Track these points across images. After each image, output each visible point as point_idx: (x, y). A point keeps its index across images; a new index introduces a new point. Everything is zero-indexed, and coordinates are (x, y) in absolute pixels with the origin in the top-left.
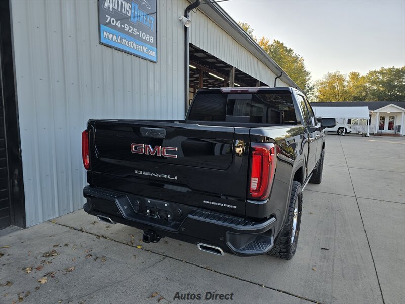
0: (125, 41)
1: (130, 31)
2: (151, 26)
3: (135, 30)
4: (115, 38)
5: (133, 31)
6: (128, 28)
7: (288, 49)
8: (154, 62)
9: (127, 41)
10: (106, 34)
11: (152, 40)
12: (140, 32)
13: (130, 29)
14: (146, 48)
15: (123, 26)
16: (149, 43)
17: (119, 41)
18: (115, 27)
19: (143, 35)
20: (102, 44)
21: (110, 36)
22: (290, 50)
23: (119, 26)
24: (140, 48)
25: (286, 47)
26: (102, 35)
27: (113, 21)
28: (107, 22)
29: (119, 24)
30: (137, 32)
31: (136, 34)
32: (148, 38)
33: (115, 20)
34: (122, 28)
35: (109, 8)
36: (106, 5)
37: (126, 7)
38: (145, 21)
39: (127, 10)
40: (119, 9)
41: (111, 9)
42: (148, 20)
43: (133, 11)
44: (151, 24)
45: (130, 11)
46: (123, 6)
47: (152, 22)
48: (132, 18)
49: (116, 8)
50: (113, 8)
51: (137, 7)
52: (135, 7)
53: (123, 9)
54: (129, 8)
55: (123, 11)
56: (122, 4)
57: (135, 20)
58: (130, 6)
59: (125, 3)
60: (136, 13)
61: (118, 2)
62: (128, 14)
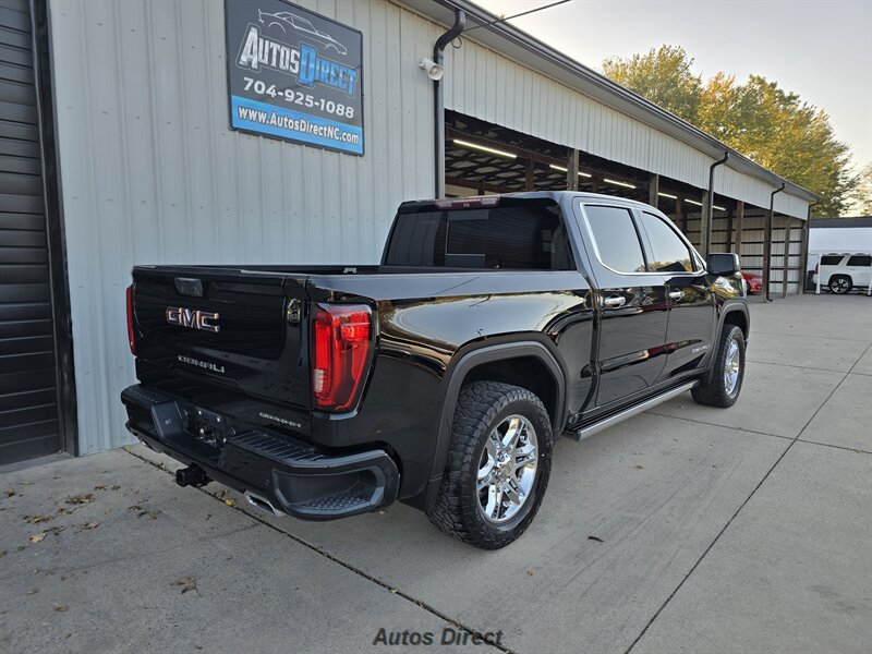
0: (286, 120)
1: (298, 101)
2: (348, 87)
3: (309, 98)
4: (262, 117)
5: (304, 101)
6: (292, 96)
7: (787, 94)
8: (355, 155)
9: (291, 121)
10: (243, 112)
11: (351, 113)
12: (323, 101)
13: (297, 97)
14: (337, 129)
15: (281, 94)
16: (344, 120)
17: (272, 122)
18: (265, 98)
19: (329, 106)
20: (235, 129)
21: (253, 115)
22: (792, 97)
23: (273, 94)
24: (322, 131)
25: (780, 92)
26: (234, 113)
27: (260, 87)
28: (246, 89)
29: (271, 91)
30: (314, 101)
31: (311, 105)
32: (340, 110)
33: (262, 84)
34: (278, 96)
35: (250, 63)
36: (244, 59)
37: (288, 58)
38: (332, 80)
39: (290, 63)
40: (274, 64)
41: (254, 65)
42: (341, 75)
43: (304, 63)
44: (348, 83)
45: (297, 63)
46: (282, 55)
47: (352, 79)
48: (303, 76)
49: (266, 61)
50: (259, 63)
51: (313, 55)
52: (309, 55)
53: (282, 63)
54: (296, 58)
55: (281, 66)
56: (279, 53)
57: (310, 79)
58: (298, 54)
59: (288, 50)
60: (312, 65)
61: (271, 50)
62: (292, 70)
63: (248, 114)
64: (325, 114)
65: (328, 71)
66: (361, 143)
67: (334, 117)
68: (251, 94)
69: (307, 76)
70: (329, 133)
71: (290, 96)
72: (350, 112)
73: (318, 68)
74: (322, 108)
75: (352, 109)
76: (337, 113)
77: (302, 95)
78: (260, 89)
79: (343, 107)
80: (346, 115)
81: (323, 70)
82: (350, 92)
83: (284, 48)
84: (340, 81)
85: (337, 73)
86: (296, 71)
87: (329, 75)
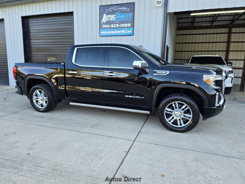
0: (111, 32)
1: (115, 26)
2: (129, 19)
3: (117, 25)
4: (106, 32)
5: (116, 26)
8: (131, 35)
10: (102, 32)
12: (121, 24)
13: (114, 26)
14: (125, 30)
15: (110, 26)
16: (128, 27)
18: (107, 28)
19: (123, 25)
20: (100, 36)
21: (104, 32)
24: (121, 32)
26: (100, 33)
27: (105, 26)
28: (103, 27)
29: (108, 26)
31: (118, 26)
32: (126, 25)
33: (106, 25)
34: (110, 27)
35: (104, 22)
36: (102, 21)
37: (112, 17)
38: (124, 18)
40: (109, 20)
41: (105, 22)
42: (127, 16)
43: (116, 17)
44: (129, 18)
45: (114, 18)
46: (111, 18)
49: (107, 20)
50: (106, 21)
52: (118, 15)
53: (111, 19)
54: (114, 17)
55: (111, 20)
56: (110, 17)
57: (118, 20)
58: (115, 16)
59: (112, 16)
60: (118, 17)
61: (108, 17)
62: (113, 20)
66: (133, 32)
67: (125, 27)
68: (104, 28)
70: (123, 32)
71: (112, 26)
72: (129, 25)
73: (120, 17)
74: (121, 26)
75: (130, 24)
76: (125, 26)
77: (115, 25)
78: (106, 26)
79: (127, 24)
80: (128, 26)
81: (122, 17)
82: (130, 20)
83: (111, 15)
84: (127, 18)
85: (126, 16)
86: (114, 20)
87: (123, 17)
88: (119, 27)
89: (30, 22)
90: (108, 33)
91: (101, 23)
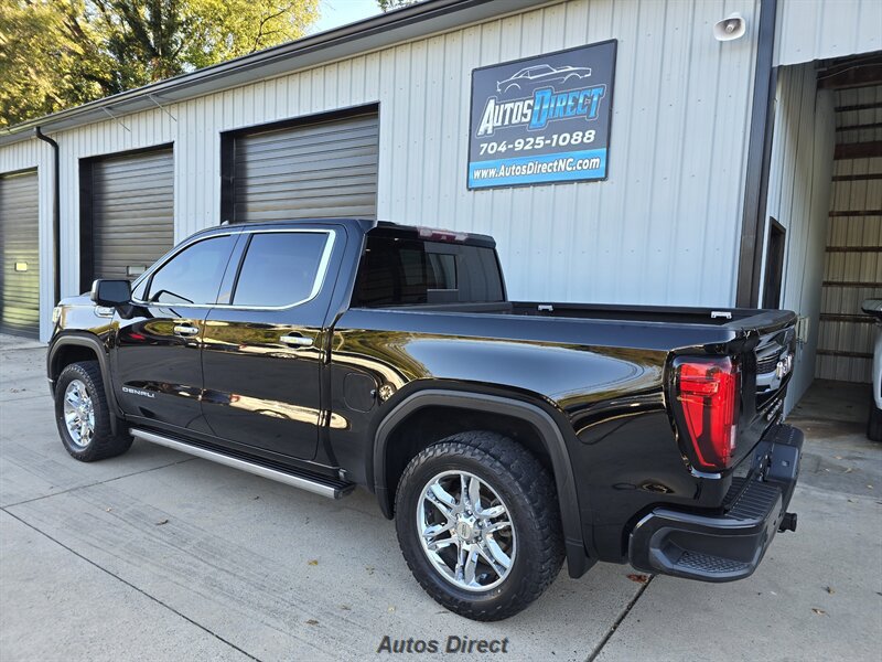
0: (514, 168)
1: (526, 148)
2: (589, 110)
3: (540, 140)
4: (492, 172)
5: (534, 144)
6: (522, 144)
8: (596, 180)
9: (518, 168)
10: (477, 174)
11: (592, 137)
12: (555, 137)
13: (526, 143)
14: (571, 160)
15: (511, 146)
16: (582, 146)
18: (498, 155)
19: (564, 139)
20: (470, 190)
21: (484, 173)
24: (552, 168)
26: (471, 176)
28: (482, 153)
29: (503, 148)
30: (544, 140)
31: (542, 146)
32: (577, 137)
33: (495, 144)
34: (508, 150)
35: (486, 131)
36: (482, 130)
37: (520, 110)
38: (568, 110)
39: (522, 114)
40: (506, 123)
41: (490, 132)
42: (581, 101)
43: (537, 108)
44: (590, 106)
45: (529, 111)
46: (515, 112)
47: (595, 99)
48: (534, 122)
49: (499, 124)
50: (494, 128)
51: (548, 95)
52: (543, 98)
53: (514, 117)
54: (529, 107)
55: (514, 121)
56: (512, 110)
57: (543, 120)
58: (531, 102)
59: (521, 104)
60: (545, 107)
61: (505, 112)
62: (524, 120)
63: (482, 174)
64: (559, 149)
65: (564, 104)
66: (603, 165)
67: (570, 147)
68: (487, 156)
69: (539, 120)
70: (563, 165)
71: (519, 145)
72: (591, 135)
73: (552, 106)
74: (554, 145)
75: (593, 132)
76: (573, 142)
77: (532, 140)
78: (492, 149)
79: (581, 134)
80: (585, 140)
81: (558, 105)
82: (592, 114)
83: (517, 104)
84: (579, 107)
85: (576, 100)
86: (528, 119)
87: (565, 107)
88: (548, 149)
89: (250, 150)
90: (502, 173)
91: (474, 136)
